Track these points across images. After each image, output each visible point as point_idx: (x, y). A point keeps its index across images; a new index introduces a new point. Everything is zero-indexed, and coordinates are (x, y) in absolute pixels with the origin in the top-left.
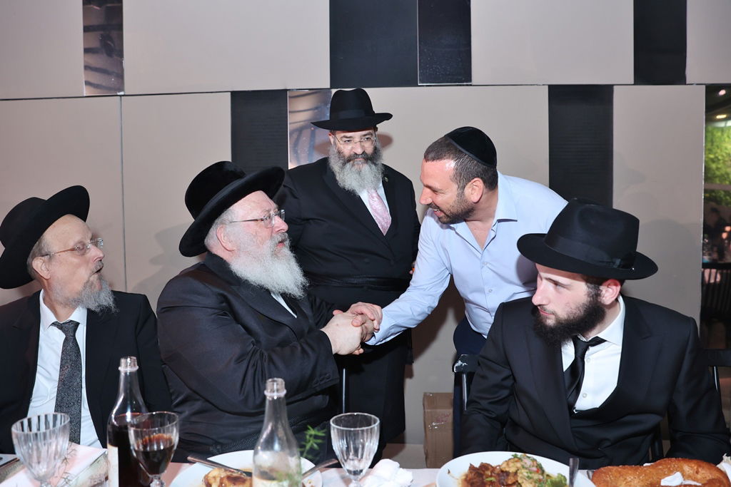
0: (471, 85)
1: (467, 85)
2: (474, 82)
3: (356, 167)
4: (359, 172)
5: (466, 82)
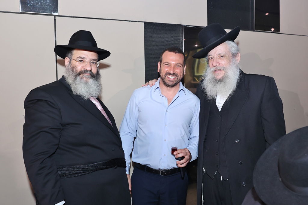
5: (277, 32)
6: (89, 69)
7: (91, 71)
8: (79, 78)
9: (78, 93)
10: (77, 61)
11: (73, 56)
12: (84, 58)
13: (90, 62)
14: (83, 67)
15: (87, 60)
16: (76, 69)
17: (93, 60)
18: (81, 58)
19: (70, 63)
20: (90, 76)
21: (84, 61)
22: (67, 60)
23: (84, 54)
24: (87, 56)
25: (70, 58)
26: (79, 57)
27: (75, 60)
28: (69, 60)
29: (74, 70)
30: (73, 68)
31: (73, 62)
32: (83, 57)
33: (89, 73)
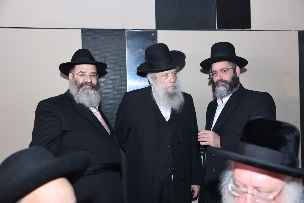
0: (250, 30)
1: (248, 30)
2: (252, 28)
3: (86, 90)
4: (88, 94)
5: (247, 29)
6: (89, 81)
7: (91, 82)
8: (81, 89)
9: (81, 102)
10: (79, 75)
11: (75, 71)
12: (85, 72)
13: (90, 75)
14: (84, 79)
15: (88, 74)
16: (79, 82)
17: (93, 73)
18: (82, 72)
19: (73, 77)
20: (90, 87)
21: (84, 74)
22: (70, 75)
23: (85, 69)
24: (87, 70)
25: (73, 74)
26: (80, 72)
27: (77, 74)
28: (72, 75)
29: (77, 83)
30: (76, 82)
31: (76, 76)
32: (83, 71)
33: (89, 84)
